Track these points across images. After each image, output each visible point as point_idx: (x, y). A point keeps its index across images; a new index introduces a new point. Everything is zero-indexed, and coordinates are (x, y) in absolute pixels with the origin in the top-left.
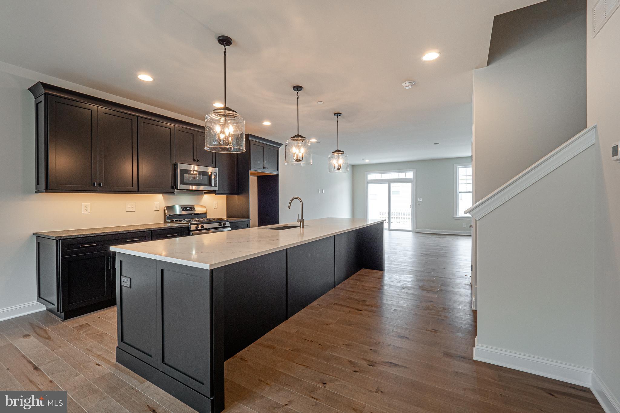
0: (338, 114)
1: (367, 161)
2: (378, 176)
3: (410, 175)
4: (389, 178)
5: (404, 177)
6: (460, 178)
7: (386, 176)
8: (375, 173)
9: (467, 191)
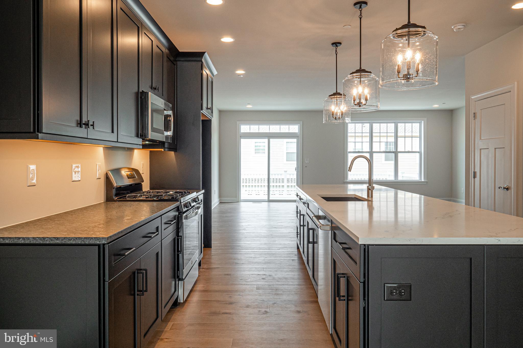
0: (336, 44)
1: (249, 107)
2: (254, 129)
3: (295, 129)
4: (268, 131)
5: (287, 131)
6: (349, 134)
7: (264, 129)
8: (250, 124)
9: (356, 151)
